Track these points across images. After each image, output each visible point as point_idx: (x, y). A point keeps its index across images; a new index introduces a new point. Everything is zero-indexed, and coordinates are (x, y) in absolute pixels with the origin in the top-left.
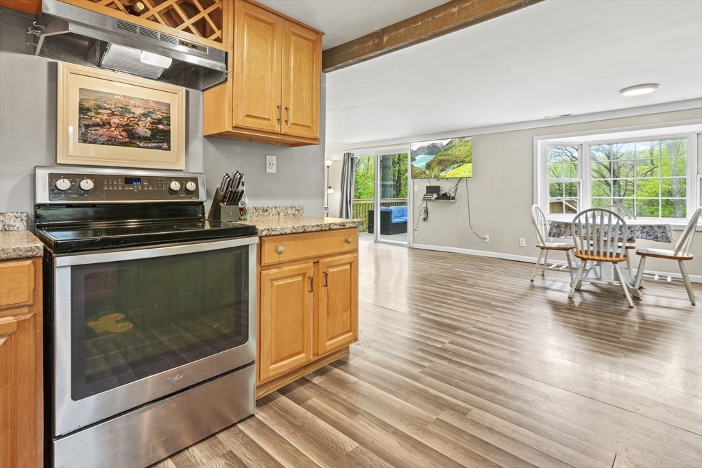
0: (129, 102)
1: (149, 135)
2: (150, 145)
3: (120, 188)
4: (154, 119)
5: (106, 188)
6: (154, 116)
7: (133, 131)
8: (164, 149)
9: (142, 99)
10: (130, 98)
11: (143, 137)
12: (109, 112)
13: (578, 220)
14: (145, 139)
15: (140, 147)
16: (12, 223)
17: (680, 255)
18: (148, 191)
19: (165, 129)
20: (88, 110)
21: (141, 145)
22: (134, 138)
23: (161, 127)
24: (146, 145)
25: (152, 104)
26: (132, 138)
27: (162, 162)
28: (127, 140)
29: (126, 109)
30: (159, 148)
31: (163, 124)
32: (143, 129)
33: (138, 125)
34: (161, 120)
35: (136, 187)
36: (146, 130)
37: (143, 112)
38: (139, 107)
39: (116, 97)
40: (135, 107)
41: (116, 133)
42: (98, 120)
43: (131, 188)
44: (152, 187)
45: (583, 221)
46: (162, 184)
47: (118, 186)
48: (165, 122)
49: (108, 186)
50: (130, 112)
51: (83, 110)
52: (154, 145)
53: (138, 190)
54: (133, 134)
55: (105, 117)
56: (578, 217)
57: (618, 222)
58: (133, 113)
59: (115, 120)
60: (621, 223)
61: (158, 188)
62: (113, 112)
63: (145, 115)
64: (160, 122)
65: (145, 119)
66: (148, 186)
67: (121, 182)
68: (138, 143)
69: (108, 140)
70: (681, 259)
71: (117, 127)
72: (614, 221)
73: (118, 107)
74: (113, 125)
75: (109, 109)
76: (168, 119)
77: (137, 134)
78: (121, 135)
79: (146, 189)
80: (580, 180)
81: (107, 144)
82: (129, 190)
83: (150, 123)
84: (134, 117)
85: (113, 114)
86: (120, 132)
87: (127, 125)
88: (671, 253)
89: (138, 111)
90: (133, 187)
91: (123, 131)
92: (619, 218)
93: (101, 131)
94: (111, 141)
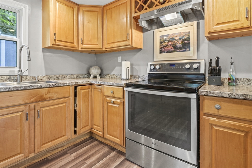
0: (174, 36)
1: (181, 46)
2: (182, 50)
3: (168, 68)
4: (183, 39)
5: (164, 68)
6: (183, 38)
7: (176, 46)
8: (187, 51)
9: (179, 33)
10: (174, 34)
11: (179, 48)
12: (168, 41)
14: (180, 48)
15: (178, 52)
16: (145, 78)
18: (177, 69)
19: (188, 42)
20: (162, 42)
21: (178, 51)
22: (176, 49)
23: (186, 42)
24: (180, 50)
25: (182, 34)
26: (175, 49)
27: (187, 56)
28: (174, 50)
29: (173, 38)
30: (185, 51)
31: (187, 40)
32: (179, 45)
33: (177, 43)
34: (186, 39)
35: (173, 67)
36: (180, 44)
37: (179, 38)
38: (177, 36)
39: (170, 35)
40: (176, 37)
41: (170, 48)
42: (165, 45)
43: (172, 68)
44: (179, 67)
46: (183, 66)
47: (167, 67)
48: (188, 39)
49: (164, 67)
50: (174, 39)
51: (161, 43)
52: (183, 50)
53: (174, 68)
54: (175, 47)
55: (166, 43)
58: (176, 39)
59: (170, 44)
61: (181, 68)
62: (169, 41)
63: (180, 39)
64: (186, 40)
65: (180, 40)
66: (177, 67)
67: (168, 66)
68: (177, 50)
69: (168, 51)
71: (170, 46)
73: (170, 39)
74: (169, 45)
75: (168, 40)
76: (189, 38)
77: (177, 47)
78: (172, 49)
79: (177, 68)
81: (167, 53)
82: (171, 69)
83: (182, 41)
84: (176, 41)
85: (169, 42)
86: (171, 48)
87: (174, 44)
89: (177, 38)
90: (172, 67)
91: (172, 47)
93: (166, 48)
94: (169, 51)
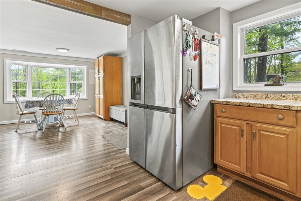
13: (46, 99)
17: (75, 108)
45: (48, 99)
56: (46, 98)
57: (62, 98)
60: (63, 99)
70: (75, 109)
72: (61, 98)
80: (27, 82)
88: (73, 108)
92: (62, 97)
